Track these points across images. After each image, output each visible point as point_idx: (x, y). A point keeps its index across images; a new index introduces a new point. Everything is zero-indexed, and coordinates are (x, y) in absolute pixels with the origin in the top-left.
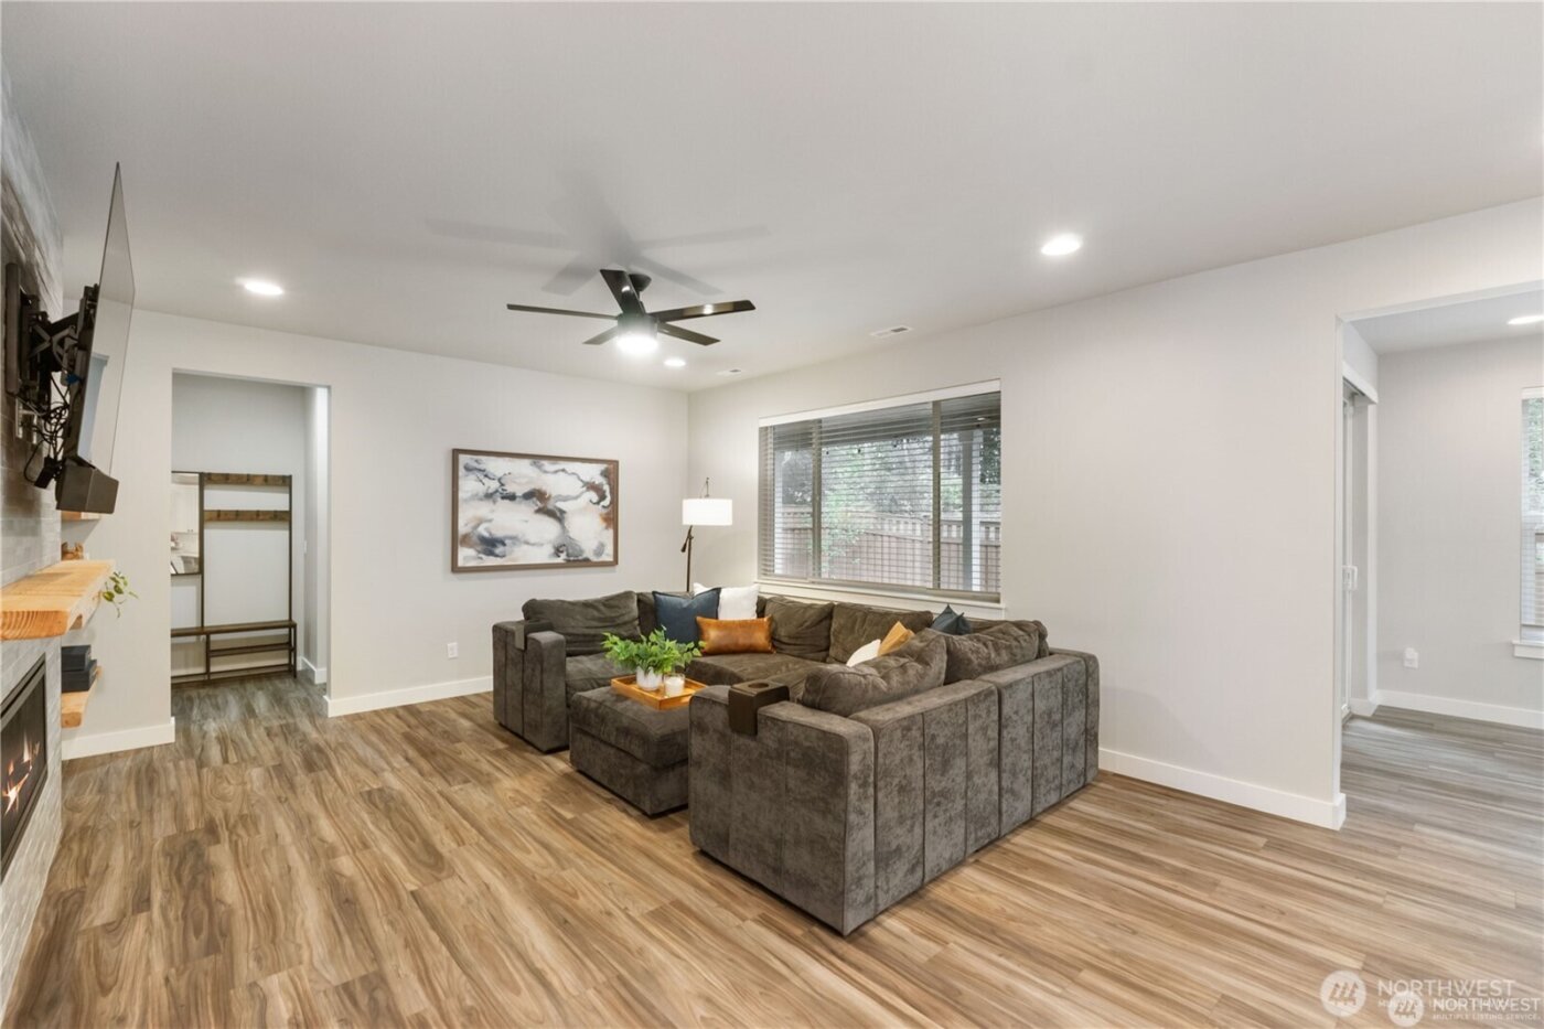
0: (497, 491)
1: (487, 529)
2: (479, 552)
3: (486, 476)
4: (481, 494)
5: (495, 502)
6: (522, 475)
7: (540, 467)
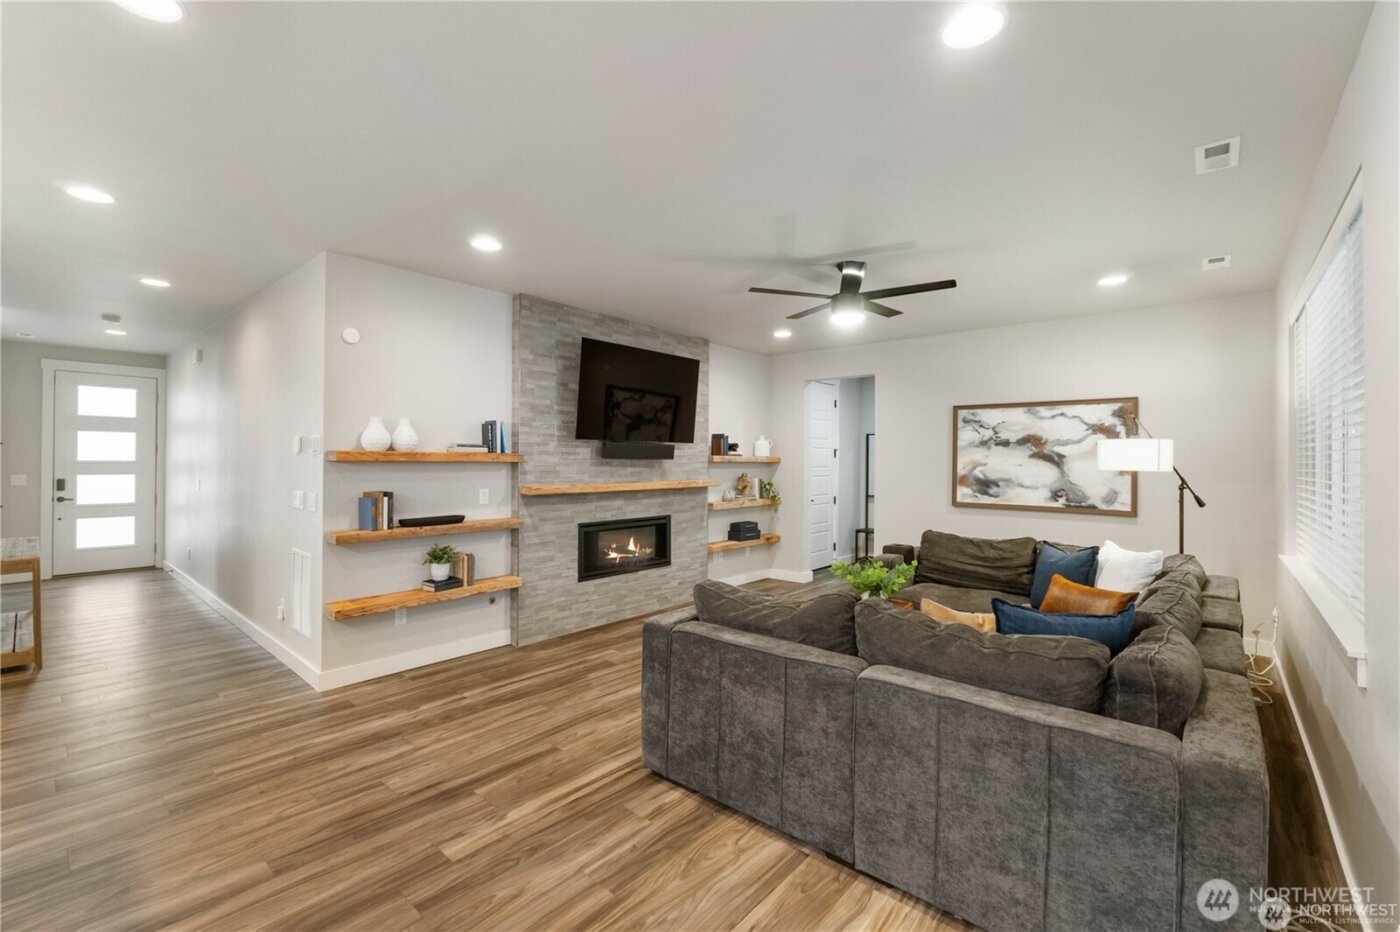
0: (991, 439)
1: (982, 472)
2: (975, 491)
3: (981, 426)
4: (977, 442)
5: (989, 448)
6: (1017, 423)
7: (1034, 414)
